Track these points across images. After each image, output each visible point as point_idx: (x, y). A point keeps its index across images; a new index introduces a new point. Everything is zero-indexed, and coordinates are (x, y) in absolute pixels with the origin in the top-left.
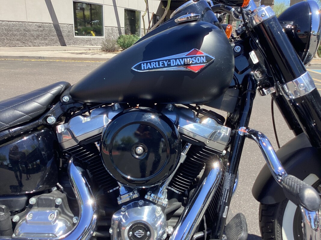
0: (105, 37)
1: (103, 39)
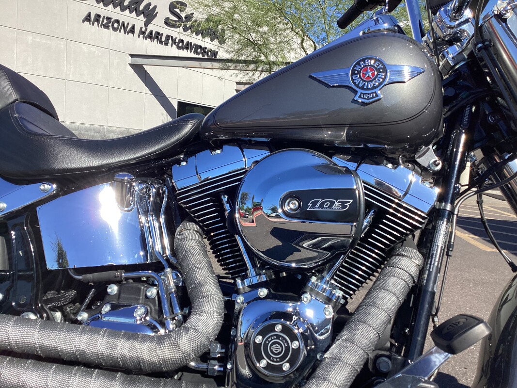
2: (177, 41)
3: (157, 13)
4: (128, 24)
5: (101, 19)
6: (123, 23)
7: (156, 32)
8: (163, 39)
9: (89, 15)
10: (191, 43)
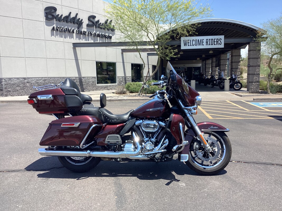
0: (118, 84)
1: (116, 85)
2: (93, 34)
3: (83, 22)
4: (71, 29)
5: (59, 29)
6: (69, 29)
7: (83, 31)
8: (87, 34)
9: (54, 27)
10: (99, 34)
